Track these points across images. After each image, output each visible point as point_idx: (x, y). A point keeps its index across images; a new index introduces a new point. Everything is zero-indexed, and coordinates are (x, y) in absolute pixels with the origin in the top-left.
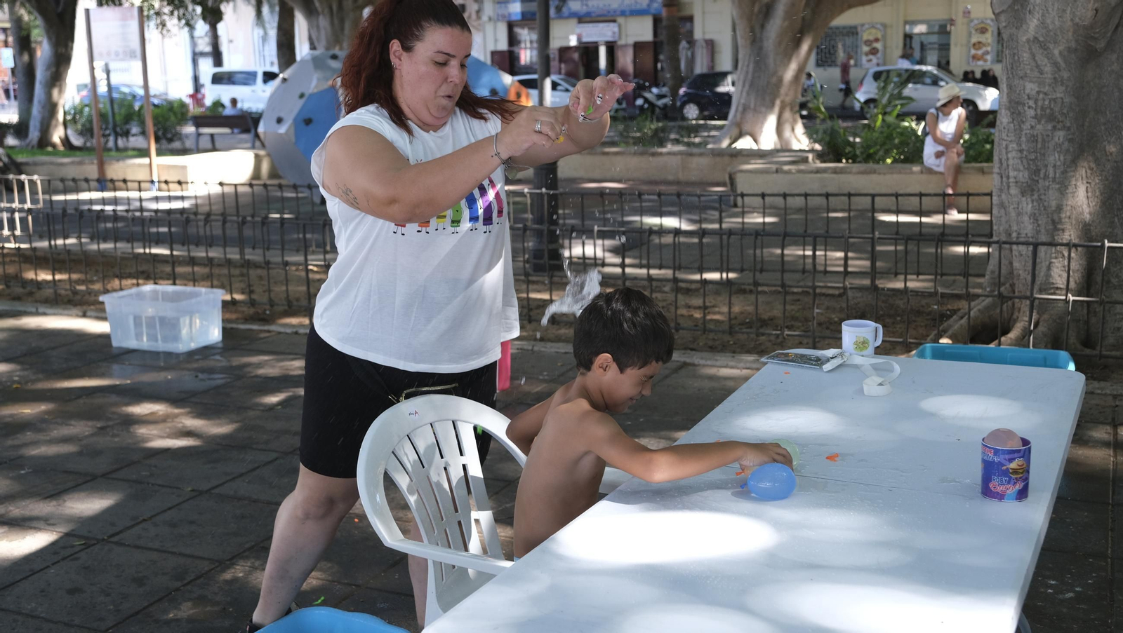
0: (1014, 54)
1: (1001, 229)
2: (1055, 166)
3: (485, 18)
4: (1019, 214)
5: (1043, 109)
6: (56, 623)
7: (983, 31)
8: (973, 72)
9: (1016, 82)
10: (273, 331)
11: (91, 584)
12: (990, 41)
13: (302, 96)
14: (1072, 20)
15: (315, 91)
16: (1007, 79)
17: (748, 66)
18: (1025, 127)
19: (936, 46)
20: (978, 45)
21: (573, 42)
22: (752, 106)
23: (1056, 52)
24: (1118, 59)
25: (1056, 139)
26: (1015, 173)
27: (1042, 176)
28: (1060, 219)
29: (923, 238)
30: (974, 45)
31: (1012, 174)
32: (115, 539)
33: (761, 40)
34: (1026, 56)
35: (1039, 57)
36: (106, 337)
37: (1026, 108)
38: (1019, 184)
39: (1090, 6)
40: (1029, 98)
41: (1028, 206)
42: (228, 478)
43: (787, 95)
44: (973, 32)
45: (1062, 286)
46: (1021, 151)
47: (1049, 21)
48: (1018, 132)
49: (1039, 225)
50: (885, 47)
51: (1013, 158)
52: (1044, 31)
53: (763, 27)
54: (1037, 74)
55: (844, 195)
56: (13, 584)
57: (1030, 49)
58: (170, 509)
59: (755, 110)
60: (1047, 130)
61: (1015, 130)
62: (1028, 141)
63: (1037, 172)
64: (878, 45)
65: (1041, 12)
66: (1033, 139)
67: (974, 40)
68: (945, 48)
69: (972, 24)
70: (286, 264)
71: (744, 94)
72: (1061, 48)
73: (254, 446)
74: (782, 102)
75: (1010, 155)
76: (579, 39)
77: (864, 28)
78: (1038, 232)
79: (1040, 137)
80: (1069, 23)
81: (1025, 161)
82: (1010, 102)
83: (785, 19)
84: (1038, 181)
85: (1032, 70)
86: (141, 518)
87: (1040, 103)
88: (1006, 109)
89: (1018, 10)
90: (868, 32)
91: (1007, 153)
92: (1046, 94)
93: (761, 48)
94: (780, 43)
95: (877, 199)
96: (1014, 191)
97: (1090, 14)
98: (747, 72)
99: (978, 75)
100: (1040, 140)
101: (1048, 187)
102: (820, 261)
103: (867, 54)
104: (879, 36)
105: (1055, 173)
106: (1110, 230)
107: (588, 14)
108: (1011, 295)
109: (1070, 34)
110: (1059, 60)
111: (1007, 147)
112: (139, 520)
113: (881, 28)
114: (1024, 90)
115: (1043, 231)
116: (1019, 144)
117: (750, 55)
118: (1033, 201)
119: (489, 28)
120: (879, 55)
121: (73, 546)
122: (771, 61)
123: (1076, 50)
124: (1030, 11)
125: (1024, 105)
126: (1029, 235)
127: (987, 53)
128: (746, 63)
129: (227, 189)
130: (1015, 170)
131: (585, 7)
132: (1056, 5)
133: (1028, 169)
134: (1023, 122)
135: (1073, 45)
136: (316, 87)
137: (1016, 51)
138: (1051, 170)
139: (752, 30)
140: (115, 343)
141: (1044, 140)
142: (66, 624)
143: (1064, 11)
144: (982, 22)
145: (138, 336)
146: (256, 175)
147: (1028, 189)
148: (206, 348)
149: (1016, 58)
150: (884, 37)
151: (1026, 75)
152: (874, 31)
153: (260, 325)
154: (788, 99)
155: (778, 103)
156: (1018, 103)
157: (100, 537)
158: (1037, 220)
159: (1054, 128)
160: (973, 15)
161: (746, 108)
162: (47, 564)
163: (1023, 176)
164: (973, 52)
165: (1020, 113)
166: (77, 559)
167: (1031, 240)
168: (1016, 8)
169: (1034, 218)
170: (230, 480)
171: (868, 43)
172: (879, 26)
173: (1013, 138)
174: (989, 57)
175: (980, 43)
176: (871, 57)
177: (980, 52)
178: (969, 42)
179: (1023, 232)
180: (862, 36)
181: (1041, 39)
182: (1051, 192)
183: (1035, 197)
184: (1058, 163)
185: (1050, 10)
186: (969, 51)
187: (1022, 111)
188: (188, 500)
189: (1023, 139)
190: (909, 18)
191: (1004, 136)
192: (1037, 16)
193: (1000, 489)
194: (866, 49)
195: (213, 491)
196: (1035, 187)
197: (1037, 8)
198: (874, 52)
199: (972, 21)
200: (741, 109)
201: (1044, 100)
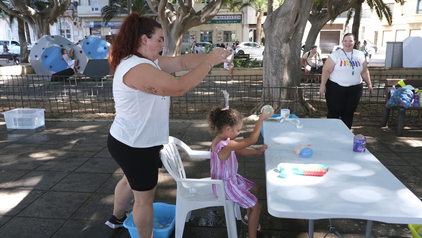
0: (271, 40)
1: (266, 84)
2: (281, 68)
3: (83, 26)
4: (272, 80)
5: (278, 54)
6: (49, 219)
7: (220, 34)
8: (219, 44)
9: (271, 47)
10: (60, 121)
11: (54, 205)
12: (222, 36)
13: (43, 49)
14: (285, 31)
15: (48, 47)
16: (269, 46)
17: (167, 42)
18: (274, 58)
19: (208, 37)
20: (219, 37)
21: (110, 34)
22: (168, 52)
23: (281, 39)
24: (294, 41)
25: (281, 61)
26: (271, 70)
27: (278, 71)
28: (283, 81)
29: (251, 87)
30: (218, 37)
31: (270, 70)
32: (52, 190)
33: (170, 35)
34: (274, 40)
35: (277, 41)
36: (5, 125)
37: (274, 53)
38: (272, 73)
39: (290, 28)
40: (275, 51)
41: (274, 78)
42: (77, 167)
43: (177, 50)
44: (218, 34)
45: (283, 98)
46: (273, 64)
47: (279, 32)
48: (272, 59)
49: (277, 83)
50: (196, 37)
51: (271, 66)
52: (278, 34)
53: (170, 31)
54: (277, 45)
55: (213, 76)
56: (25, 208)
57: (275, 38)
58: (64, 178)
59: (169, 53)
60: (279, 59)
61: (271, 59)
62: (274, 62)
63: (277, 69)
64: (194, 37)
65: (277, 29)
66: (276, 61)
67: (218, 36)
68: (211, 37)
69: (218, 32)
70: (50, 100)
71: (166, 49)
72: (282, 38)
73: (79, 156)
74: (176, 51)
75: (270, 65)
76: (112, 33)
77: (190, 32)
78: (277, 85)
79: (277, 61)
80: (284, 32)
81: (274, 67)
82: (270, 52)
83: (176, 29)
84: (277, 72)
85: (275, 44)
86: (56, 182)
87: (277, 52)
88: (269, 54)
89: (271, 28)
90: (192, 33)
91: (269, 65)
92: (279, 50)
93: (170, 37)
94: (175, 35)
95: (228, 77)
96: (271, 74)
97: (289, 30)
98: (167, 43)
99: (220, 45)
100: (277, 62)
101: (280, 74)
102: (202, 94)
103: (191, 39)
104: (194, 34)
105: (281, 70)
106: (293, 84)
107: (114, 26)
108: (270, 101)
109: (285, 35)
110: (282, 41)
111: (269, 63)
112: (56, 183)
113: (195, 32)
114: (273, 49)
115: (278, 84)
116: (272, 63)
117: (167, 39)
118: (276, 77)
119: (84, 29)
120: (195, 39)
121: (38, 194)
122: (173, 40)
123: (286, 39)
124: (275, 29)
125: (273, 53)
126: (275, 86)
127: (221, 39)
128: (166, 41)
129: (14, 78)
130: (271, 69)
131: (113, 24)
132: (281, 28)
133: (274, 69)
134: (273, 57)
135: (285, 38)
136: (48, 46)
137: (271, 39)
138: (280, 69)
139: (167, 32)
140: (8, 127)
141: (278, 62)
142: (53, 219)
143: (283, 29)
144: (220, 31)
145: (16, 125)
146: (23, 73)
147: (275, 74)
148: (41, 127)
149: (271, 41)
150: (196, 34)
151: (274, 45)
152: (193, 33)
153: (55, 119)
154: (177, 51)
155: (175, 51)
156: (272, 52)
157: (46, 190)
158: (277, 82)
159: (281, 58)
160: (218, 30)
161: (167, 53)
162: (33, 200)
163: (273, 71)
164: (218, 39)
165: (272, 55)
166: (43, 197)
167: (275, 87)
168: (270, 28)
169: (276, 81)
170: (78, 168)
171: (192, 36)
172: (194, 32)
173: (271, 61)
174: (222, 40)
175: (220, 37)
176: (193, 40)
177: (220, 39)
178: (217, 36)
179: (273, 85)
180: (190, 34)
181: (278, 36)
182: (280, 75)
183: (276, 76)
184: (282, 67)
185: (280, 29)
186: (217, 39)
187: (273, 54)
188: (68, 175)
189: (273, 61)
190: (202, 30)
191: (268, 60)
192: (276, 30)
193: (360, 150)
194: (191, 38)
195: (75, 171)
196: (276, 74)
197: (276, 28)
198: (193, 38)
199: (217, 31)
200: (165, 53)
201: (278, 51)
